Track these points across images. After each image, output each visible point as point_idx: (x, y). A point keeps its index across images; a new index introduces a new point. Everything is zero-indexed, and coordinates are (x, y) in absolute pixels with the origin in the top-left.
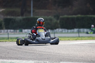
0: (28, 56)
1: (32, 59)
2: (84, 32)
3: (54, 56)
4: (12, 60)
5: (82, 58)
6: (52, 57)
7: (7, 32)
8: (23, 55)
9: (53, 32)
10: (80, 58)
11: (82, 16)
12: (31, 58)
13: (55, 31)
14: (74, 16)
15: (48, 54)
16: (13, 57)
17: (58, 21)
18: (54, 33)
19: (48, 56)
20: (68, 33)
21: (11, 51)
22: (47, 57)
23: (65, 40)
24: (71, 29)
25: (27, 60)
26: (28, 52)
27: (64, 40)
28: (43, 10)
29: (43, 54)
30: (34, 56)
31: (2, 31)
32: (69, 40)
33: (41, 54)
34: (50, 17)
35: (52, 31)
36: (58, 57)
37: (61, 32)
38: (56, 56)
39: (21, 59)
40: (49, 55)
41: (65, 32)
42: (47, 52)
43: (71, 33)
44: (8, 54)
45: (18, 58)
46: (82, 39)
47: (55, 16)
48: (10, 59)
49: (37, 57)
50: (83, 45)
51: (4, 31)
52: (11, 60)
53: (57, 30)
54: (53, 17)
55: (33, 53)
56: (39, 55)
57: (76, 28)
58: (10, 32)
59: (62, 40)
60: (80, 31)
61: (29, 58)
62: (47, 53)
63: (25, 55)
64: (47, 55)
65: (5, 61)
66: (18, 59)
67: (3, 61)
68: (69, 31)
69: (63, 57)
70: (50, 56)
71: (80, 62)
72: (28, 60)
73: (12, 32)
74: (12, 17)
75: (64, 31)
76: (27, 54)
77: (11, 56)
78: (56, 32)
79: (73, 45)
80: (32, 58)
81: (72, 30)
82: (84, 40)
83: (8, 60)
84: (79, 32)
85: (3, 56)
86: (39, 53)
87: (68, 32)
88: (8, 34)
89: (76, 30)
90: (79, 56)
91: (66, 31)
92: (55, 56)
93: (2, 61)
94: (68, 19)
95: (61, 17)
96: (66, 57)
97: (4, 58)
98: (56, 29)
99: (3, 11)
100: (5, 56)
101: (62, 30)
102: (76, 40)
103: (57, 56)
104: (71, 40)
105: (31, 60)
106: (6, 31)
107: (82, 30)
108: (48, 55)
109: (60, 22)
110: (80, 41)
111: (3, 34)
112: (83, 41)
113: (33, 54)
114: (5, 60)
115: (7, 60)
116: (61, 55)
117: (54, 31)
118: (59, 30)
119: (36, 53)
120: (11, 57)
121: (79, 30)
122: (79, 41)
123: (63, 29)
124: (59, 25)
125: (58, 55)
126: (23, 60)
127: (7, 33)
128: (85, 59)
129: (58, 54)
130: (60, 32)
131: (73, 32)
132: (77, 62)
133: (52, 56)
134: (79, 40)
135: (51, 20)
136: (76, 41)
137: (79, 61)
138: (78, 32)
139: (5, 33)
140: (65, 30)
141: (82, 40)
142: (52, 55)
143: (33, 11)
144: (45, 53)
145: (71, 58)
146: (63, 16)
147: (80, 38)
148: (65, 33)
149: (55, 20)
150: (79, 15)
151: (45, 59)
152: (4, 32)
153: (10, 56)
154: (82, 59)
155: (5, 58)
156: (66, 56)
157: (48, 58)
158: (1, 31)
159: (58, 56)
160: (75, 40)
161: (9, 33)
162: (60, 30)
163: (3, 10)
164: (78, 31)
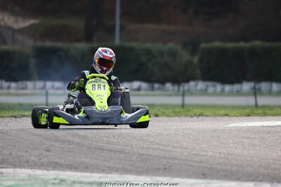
0: (105, 161)
1: (118, 168)
2: (270, 93)
3: (182, 162)
4: (59, 170)
5: (266, 168)
6: (178, 164)
7: (44, 88)
8: (91, 158)
9: (179, 90)
10: (262, 171)
11: (267, 44)
12: (115, 168)
13: (186, 86)
14: (242, 44)
15: (167, 155)
16: (63, 161)
17: (196, 60)
18: (183, 95)
19: (165, 161)
20: (222, 93)
21: (57, 144)
22: (164, 165)
23: (216, 116)
24: (231, 82)
25: (103, 171)
26: (107, 150)
27: (211, 116)
28: (151, 26)
29: (150, 155)
30: (125, 160)
31: (30, 84)
32: (226, 115)
33: (146, 155)
34: (170, 45)
35: (176, 88)
36: (195, 164)
37: (204, 92)
38: (190, 163)
39: (87, 168)
40: (170, 158)
41: (215, 91)
42: (164, 150)
43: (231, 94)
44: (48, 153)
45: (77, 165)
46: (264, 113)
47: (185, 45)
48: (54, 169)
49: (132, 165)
50: (269, 129)
51: (35, 86)
52: (57, 172)
53: (192, 84)
54: (179, 47)
55: (121, 152)
56: (140, 159)
57: (248, 80)
58: (53, 87)
59: (207, 116)
60: (259, 89)
61: (109, 168)
62: (163, 153)
63: (96, 159)
64: (162, 159)
65: (39, 176)
66: (76, 168)
67: (34, 173)
68: (227, 88)
69: (209, 166)
70: (170, 161)
71: (261, 181)
72: (107, 173)
73: (58, 88)
74: (59, 44)
75: (211, 89)
76: (102, 156)
77: (58, 161)
78: (188, 90)
79: (239, 130)
80: (117, 166)
81: (236, 87)
82: (271, 117)
83: (48, 170)
84: (256, 92)
85: (33, 158)
86: (139, 153)
87: (223, 91)
88: (47, 94)
89: (247, 86)
90: (258, 164)
91: (219, 87)
92: (185, 162)
93: (30, 175)
94: (224, 52)
95: (203, 45)
96: (218, 167)
97: (35, 165)
98: (187, 81)
99: (31, 26)
100: (38, 158)
101: (207, 86)
102: (249, 115)
103: (191, 161)
104: (232, 114)
105: (116, 171)
106: (40, 84)
107: (264, 86)
108: (165, 158)
109: (201, 61)
110: (260, 118)
111: (31, 94)
112: (268, 117)
113: (122, 155)
114: (38, 172)
115: (45, 172)
116: (203, 159)
117: (181, 88)
118: (196, 85)
119: (129, 153)
120: (57, 163)
121: (257, 86)
122: (256, 118)
123: (210, 83)
124: (198, 71)
125: (196, 159)
126: (92, 172)
127: (44, 92)
128: (276, 172)
129: (197, 155)
130: (201, 90)
131: (239, 93)
132: (253, 181)
133: (176, 162)
134: (258, 115)
135: (173, 54)
136: (249, 117)
137: (257, 177)
138: (253, 91)
139: (37, 91)
140: (214, 86)
141: (265, 115)
142: (178, 159)
143: (122, 29)
144: (156, 153)
145: (234, 169)
146: (210, 45)
147: (260, 111)
148: (215, 94)
149: (185, 56)
150: (257, 43)
151: (158, 169)
152: (35, 89)
153: (53, 160)
154: (266, 171)
155: (38, 166)
156: (219, 164)
157: (165, 169)
158: (26, 85)
159: (196, 161)
160: (245, 115)
161: (51, 91)
162: (201, 85)
163: (32, 21)
164: (254, 88)
